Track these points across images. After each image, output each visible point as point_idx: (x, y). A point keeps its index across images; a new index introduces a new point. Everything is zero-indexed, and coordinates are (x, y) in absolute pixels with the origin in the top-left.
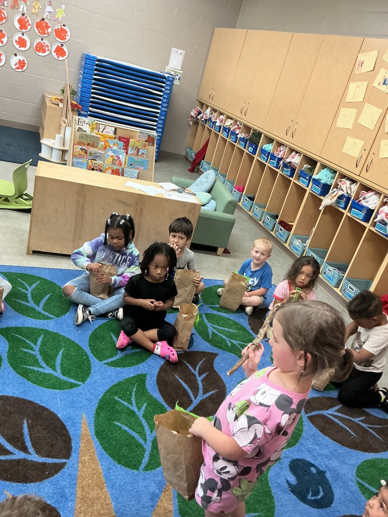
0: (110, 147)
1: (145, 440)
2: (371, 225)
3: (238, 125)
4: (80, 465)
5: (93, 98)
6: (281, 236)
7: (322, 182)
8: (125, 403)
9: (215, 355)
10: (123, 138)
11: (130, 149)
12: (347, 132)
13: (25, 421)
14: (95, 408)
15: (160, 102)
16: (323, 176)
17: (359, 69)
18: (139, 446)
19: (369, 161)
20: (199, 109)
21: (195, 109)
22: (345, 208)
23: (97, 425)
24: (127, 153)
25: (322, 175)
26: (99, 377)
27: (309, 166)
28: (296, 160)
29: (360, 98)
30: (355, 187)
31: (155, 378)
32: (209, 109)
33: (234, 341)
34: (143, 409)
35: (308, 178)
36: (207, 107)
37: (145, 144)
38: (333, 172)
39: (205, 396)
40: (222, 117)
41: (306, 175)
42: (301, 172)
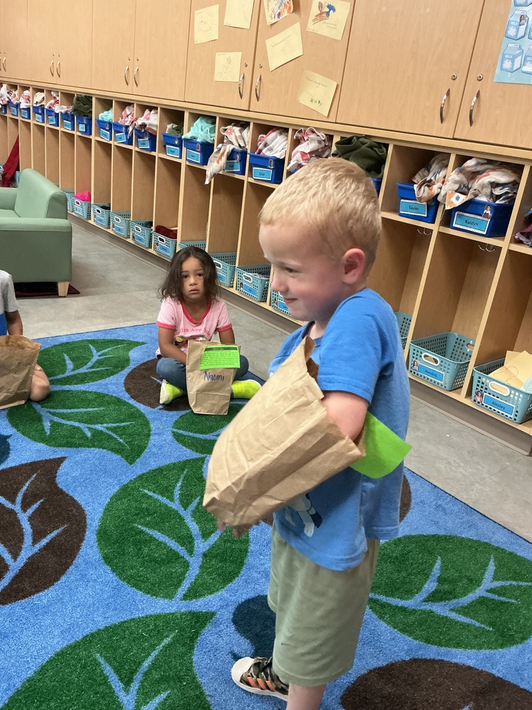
3: (55, 98)
6: (165, 250)
7: (198, 140)
9: (60, 461)
12: (213, 46)
16: (198, 131)
19: (256, 81)
22: (243, 173)
27: (175, 126)
28: (153, 120)
30: (248, 134)
32: (5, 86)
33: (99, 427)
38: (211, 119)
39: (38, 546)
40: (26, 93)
41: (174, 138)
42: (165, 136)
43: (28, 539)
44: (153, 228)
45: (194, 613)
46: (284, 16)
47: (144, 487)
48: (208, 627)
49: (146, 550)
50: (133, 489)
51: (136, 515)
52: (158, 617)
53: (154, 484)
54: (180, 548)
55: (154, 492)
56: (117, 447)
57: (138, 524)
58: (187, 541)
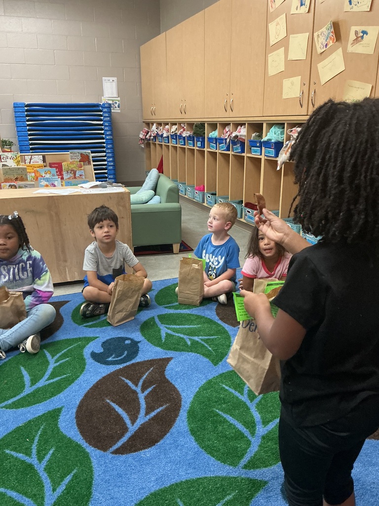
0: (42, 176)
3: (183, 127)
6: (251, 218)
7: (273, 141)
8: (21, 455)
9: (168, 360)
10: (54, 164)
11: (64, 173)
12: (282, 75)
15: (103, 132)
16: (272, 135)
17: (273, 6)
19: (312, 94)
20: (147, 129)
21: (142, 131)
24: (62, 178)
27: (257, 134)
28: (243, 132)
29: (283, 34)
32: (155, 124)
33: (196, 338)
34: (47, 457)
37: (81, 164)
38: (281, 125)
39: (148, 417)
40: (167, 127)
41: (256, 142)
42: (250, 141)
43: (143, 411)
44: (243, 204)
45: (251, 480)
46: (330, 45)
47: (223, 383)
48: (261, 492)
49: (220, 428)
50: (215, 383)
51: (216, 402)
52: (224, 479)
53: (230, 381)
54: (245, 429)
55: (230, 387)
56: (207, 353)
57: (216, 409)
58: (251, 425)
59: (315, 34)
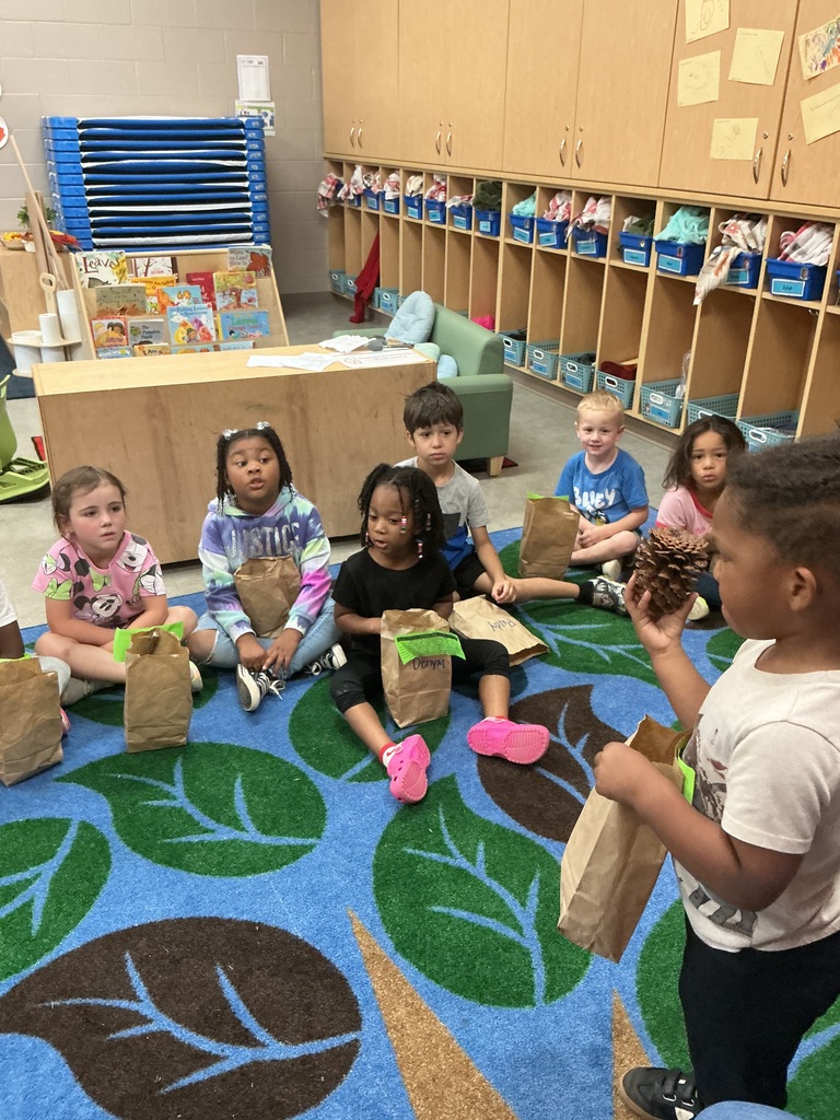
0: (173, 304)
1: (518, 928)
2: (829, 303)
3: (438, 183)
4: (393, 1035)
5: (94, 214)
7: (680, 242)
8: (435, 856)
9: (587, 689)
10: (196, 275)
11: (218, 296)
12: (709, 111)
13: (220, 971)
14: (369, 889)
15: (246, 184)
16: (679, 228)
18: (510, 946)
19: (783, 158)
20: (335, 177)
21: (325, 179)
22: (754, 284)
23: (393, 927)
24: (214, 308)
25: (676, 228)
26: (349, 814)
27: (636, 220)
28: (602, 213)
29: (720, 22)
30: (763, 231)
31: (478, 780)
32: (359, 169)
33: (613, 648)
34: (481, 856)
35: (642, 245)
36: (352, 167)
37: (250, 276)
38: (703, 211)
40: (393, 177)
41: (636, 239)
42: (621, 235)
46: (832, 66)
59: (801, 39)
